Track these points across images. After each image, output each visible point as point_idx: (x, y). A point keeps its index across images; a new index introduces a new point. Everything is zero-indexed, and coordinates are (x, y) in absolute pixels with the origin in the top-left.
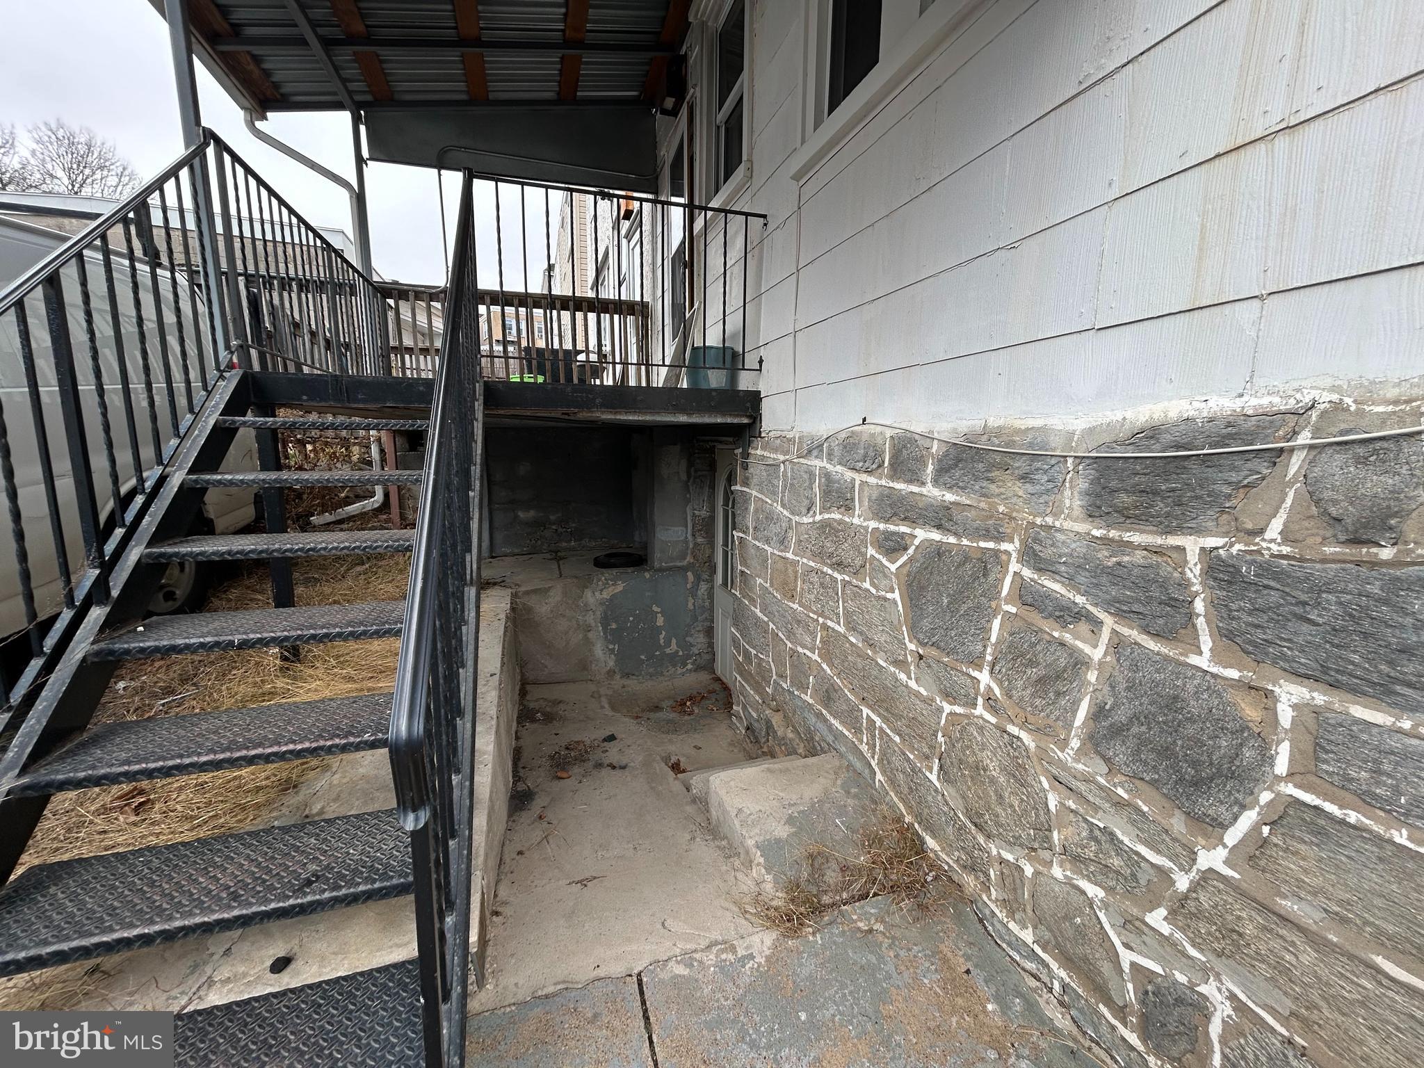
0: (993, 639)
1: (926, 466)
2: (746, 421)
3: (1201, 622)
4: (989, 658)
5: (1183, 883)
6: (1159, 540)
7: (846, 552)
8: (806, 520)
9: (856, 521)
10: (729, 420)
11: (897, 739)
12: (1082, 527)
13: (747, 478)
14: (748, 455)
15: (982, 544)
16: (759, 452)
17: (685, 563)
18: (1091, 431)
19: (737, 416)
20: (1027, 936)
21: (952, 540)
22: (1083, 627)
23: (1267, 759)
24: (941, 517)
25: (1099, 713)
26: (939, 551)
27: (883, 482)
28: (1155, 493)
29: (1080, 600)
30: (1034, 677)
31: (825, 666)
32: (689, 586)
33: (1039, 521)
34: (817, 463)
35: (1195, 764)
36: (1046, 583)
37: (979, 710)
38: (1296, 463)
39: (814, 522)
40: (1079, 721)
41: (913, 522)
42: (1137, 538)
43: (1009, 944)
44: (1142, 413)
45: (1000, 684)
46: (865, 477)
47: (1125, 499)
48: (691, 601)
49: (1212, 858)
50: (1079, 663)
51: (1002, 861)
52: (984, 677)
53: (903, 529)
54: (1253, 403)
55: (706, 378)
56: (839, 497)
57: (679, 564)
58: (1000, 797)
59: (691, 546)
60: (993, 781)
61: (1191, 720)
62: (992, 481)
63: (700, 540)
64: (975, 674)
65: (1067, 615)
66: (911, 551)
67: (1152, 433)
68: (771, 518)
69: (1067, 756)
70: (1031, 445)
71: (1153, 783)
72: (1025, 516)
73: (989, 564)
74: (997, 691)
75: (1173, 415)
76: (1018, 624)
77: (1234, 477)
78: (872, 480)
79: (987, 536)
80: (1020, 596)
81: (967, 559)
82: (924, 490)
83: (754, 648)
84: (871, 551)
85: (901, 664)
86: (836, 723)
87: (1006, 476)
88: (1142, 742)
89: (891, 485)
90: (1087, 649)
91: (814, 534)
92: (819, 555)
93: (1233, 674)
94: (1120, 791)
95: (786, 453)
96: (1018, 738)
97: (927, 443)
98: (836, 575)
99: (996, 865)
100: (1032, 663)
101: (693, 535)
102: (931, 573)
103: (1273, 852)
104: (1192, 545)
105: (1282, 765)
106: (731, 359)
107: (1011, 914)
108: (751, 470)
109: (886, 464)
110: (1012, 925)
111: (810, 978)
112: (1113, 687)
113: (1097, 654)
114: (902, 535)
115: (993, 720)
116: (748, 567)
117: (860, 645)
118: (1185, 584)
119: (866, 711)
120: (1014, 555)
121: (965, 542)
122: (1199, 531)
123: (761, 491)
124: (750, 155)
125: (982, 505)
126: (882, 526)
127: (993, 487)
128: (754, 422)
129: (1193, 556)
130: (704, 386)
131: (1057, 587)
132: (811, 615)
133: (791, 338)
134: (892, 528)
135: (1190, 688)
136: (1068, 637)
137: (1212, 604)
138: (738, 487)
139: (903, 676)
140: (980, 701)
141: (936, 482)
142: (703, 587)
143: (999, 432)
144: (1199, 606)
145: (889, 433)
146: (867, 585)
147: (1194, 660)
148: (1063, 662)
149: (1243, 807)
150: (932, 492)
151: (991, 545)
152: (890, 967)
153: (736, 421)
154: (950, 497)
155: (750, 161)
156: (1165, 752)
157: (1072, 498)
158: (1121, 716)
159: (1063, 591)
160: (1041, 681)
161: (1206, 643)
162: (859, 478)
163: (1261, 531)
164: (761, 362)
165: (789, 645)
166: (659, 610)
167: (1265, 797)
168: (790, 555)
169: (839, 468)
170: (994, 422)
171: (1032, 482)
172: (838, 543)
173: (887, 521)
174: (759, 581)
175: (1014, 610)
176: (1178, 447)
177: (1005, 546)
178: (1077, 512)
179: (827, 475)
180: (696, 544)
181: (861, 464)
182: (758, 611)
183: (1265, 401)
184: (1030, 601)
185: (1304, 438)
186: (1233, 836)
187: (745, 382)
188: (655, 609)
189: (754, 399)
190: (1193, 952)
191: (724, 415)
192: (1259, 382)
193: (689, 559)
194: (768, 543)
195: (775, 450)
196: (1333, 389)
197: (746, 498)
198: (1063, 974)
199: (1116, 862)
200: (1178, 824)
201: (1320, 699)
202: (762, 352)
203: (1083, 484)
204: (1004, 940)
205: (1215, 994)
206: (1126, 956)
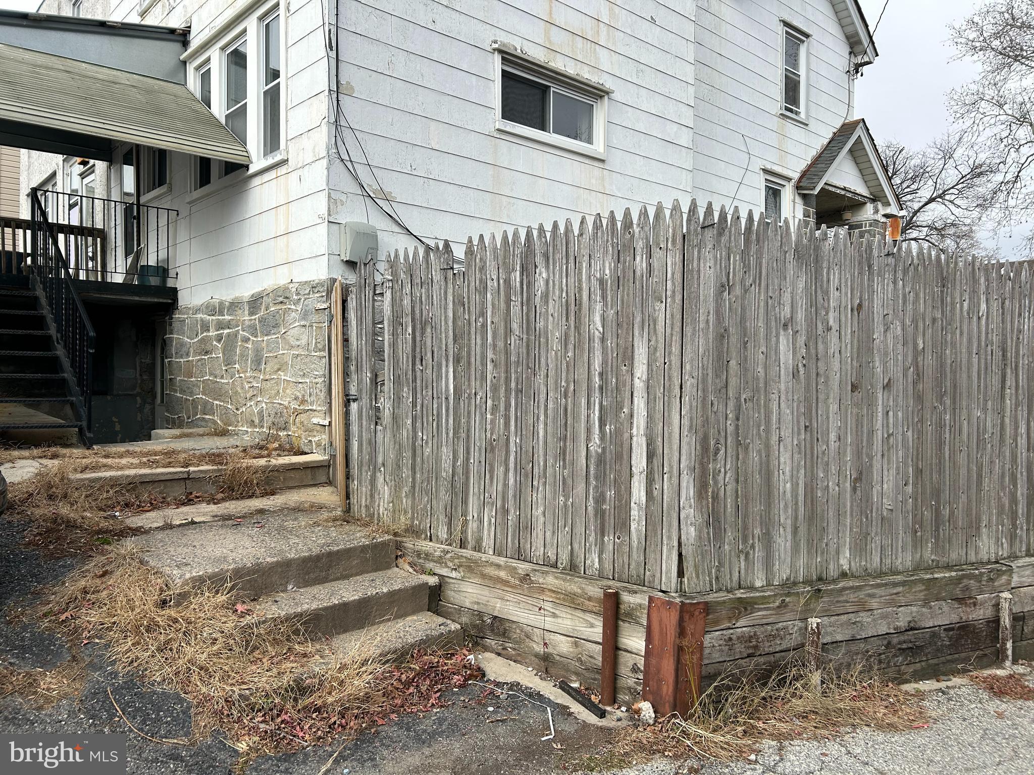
0: (238, 354)
1: (225, 310)
2: (170, 301)
3: (258, 331)
4: (237, 360)
7: (208, 348)
8: (196, 340)
9: (211, 334)
10: (161, 300)
12: (248, 318)
13: (172, 330)
14: (172, 318)
15: (236, 329)
16: (177, 316)
17: (135, 392)
18: (248, 296)
19: (165, 299)
20: (245, 429)
21: (231, 330)
22: (249, 342)
24: (228, 325)
25: (251, 360)
26: (228, 336)
27: (216, 318)
28: (254, 307)
29: (248, 335)
30: (244, 360)
31: (204, 397)
32: (138, 406)
33: (243, 319)
34: (199, 316)
37: (236, 376)
38: (264, 298)
39: (198, 340)
40: (249, 364)
41: (223, 328)
42: (253, 318)
43: (243, 435)
44: (252, 292)
47: (252, 310)
48: (139, 415)
49: (261, 377)
50: (249, 350)
51: (241, 413)
52: (237, 366)
53: (222, 331)
55: (149, 280)
56: (206, 327)
57: (131, 393)
58: (240, 397)
59: (139, 382)
60: (239, 393)
61: (259, 352)
62: (237, 311)
63: (145, 377)
64: (235, 366)
65: (247, 340)
66: (223, 339)
67: (254, 295)
68: (182, 344)
69: (248, 374)
70: (242, 300)
71: (256, 369)
72: (241, 319)
73: (236, 335)
74: (239, 368)
75: (256, 291)
76: (241, 347)
77: (260, 302)
78: (214, 318)
79: (237, 326)
80: (241, 339)
81: (233, 335)
82: (225, 318)
83: (177, 414)
84: (215, 343)
85: (222, 377)
86: (207, 417)
89: (218, 318)
91: (198, 345)
92: (200, 354)
94: (254, 375)
95: (188, 314)
96: (242, 377)
97: (225, 303)
98: (206, 357)
99: (240, 416)
100: (244, 356)
101: (141, 375)
106: (163, 271)
107: (243, 426)
108: (173, 325)
109: (217, 311)
110: (243, 429)
112: (252, 353)
113: (250, 346)
114: (222, 334)
115: (239, 376)
116: (172, 375)
117: (213, 379)
118: (257, 325)
119: (216, 402)
120: (240, 330)
121: (233, 330)
122: (258, 314)
123: (178, 335)
124: (170, 180)
125: (235, 318)
126: (217, 333)
127: (236, 313)
128: (175, 300)
130: (147, 284)
131: (246, 334)
132: (199, 379)
133: (188, 265)
134: (219, 332)
135: (258, 345)
136: (247, 345)
137: (259, 327)
138: (168, 336)
140: (236, 373)
141: (227, 314)
142: (148, 407)
143: (237, 298)
145: (218, 301)
146: (214, 355)
148: (247, 353)
150: (227, 317)
153: (165, 301)
154: (230, 318)
155: (170, 184)
156: (257, 361)
157: (247, 312)
158: (253, 358)
162: (211, 318)
163: (262, 311)
164: (177, 274)
165: (191, 399)
166: (117, 420)
168: (191, 359)
169: (205, 316)
170: (236, 295)
171: (241, 309)
172: (205, 345)
173: (218, 330)
174: (178, 378)
175: (240, 344)
176: (256, 297)
177: (239, 328)
178: (247, 315)
179: (202, 320)
180: (143, 380)
181: (211, 313)
182: (178, 395)
183: (263, 288)
184: (243, 340)
185: (264, 294)
187: (170, 283)
188: (114, 419)
189: (175, 291)
191: (158, 298)
192: (263, 285)
193: (138, 390)
194: (182, 358)
195: (184, 314)
197: (171, 339)
198: (250, 430)
199: (254, 392)
200: (259, 374)
202: (178, 270)
203: (247, 308)
205: (264, 405)
206: (256, 411)
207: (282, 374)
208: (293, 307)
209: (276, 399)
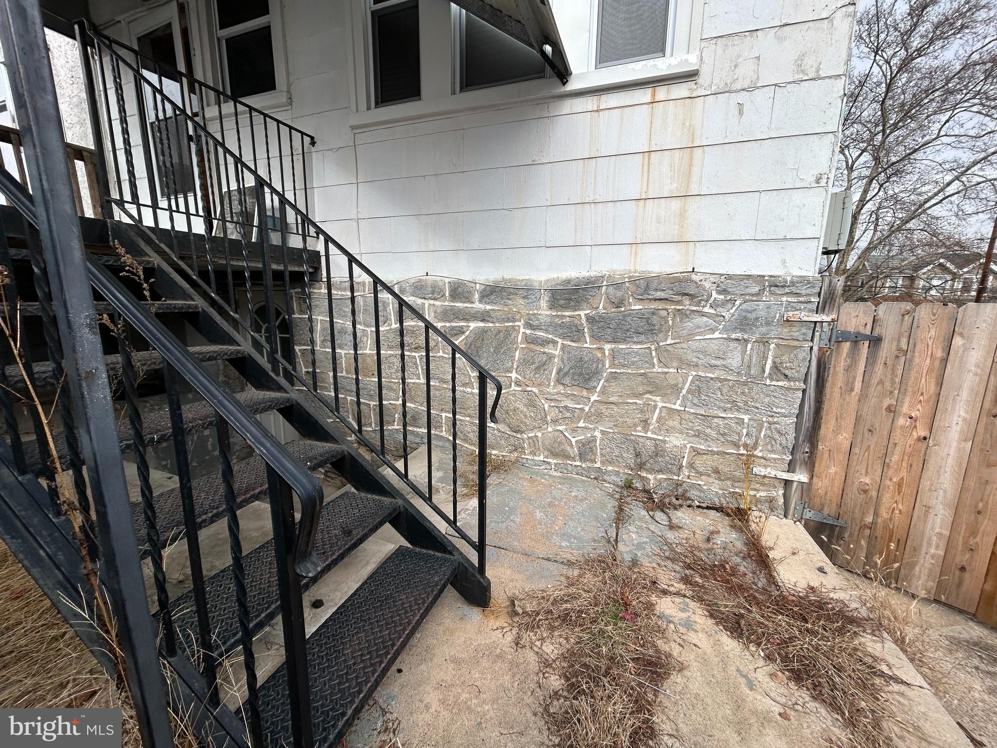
0: (516, 359)
1: (473, 295)
3: (586, 335)
4: (515, 367)
5: (587, 409)
6: (573, 313)
8: (383, 329)
11: (468, 419)
12: (548, 313)
15: (506, 324)
16: (323, 291)
18: (548, 280)
20: (541, 458)
21: (491, 325)
22: (551, 345)
23: (604, 365)
24: (484, 317)
25: (559, 371)
26: (484, 331)
27: (447, 303)
28: (571, 299)
29: (550, 336)
30: (534, 368)
31: (410, 405)
33: (531, 312)
35: (588, 374)
36: (538, 333)
37: (513, 387)
38: (604, 288)
39: (391, 329)
40: (553, 376)
41: (467, 320)
42: (567, 314)
43: (535, 466)
44: (564, 275)
45: (520, 375)
46: (432, 302)
47: (562, 302)
49: (594, 397)
50: (551, 357)
51: (529, 438)
52: (514, 375)
53: (462, 324)
54: (593, 274)
55: (270, 237)
58: (526, 416)
61: (586, 363)
62: (509, 299)
64: (510, 375)
65: (545, 342)
66: (467, 333)
67: (568, 281)
68: (343, 332)
69: (550, 390)
70: (525, 285)
71: (578, 385)
72: (524, 312)
73: (510, 331)
74: (520, 378)
75: (573, 276)
76: (526, 351)
77: (591, 294)
78: (437, 303)
79: (508, 320)
80: (526, 340)
81: (499, 332)
82: (474, 306)
85: (467, 385)
86: (421, 430)
87: (517, 297)
88: (574, 374)
89: (452, 304)
90: (553, 352)
91: (391, 335)
92: (397, 347)
93: (595, 346)
94: (569, 392)
95: (356, 291)
96: (531, 391)
97: (473, 285)
98: (414, 354)
99: (527, 441)
100: (533, 363)
102: (483, 340)
103: (607, 388)
104: (582, 313)
105: (607, 366)
107: (534, 454)
108: (312, 302)
109: (447, 294)
110: (536, 458)
111: (498, 501)
112: (563, 361)
113: (557, 353)
114: (462, 327)
115: (520, 389)
117: (438, 384)
118: (582, 325)
120: (522, 326)
121: (497, 325)
122: (583, 309)
125: (506, 309)
126: (448, 324)
127: (510, 302)
128: (315, 271)
129: (583, 317)
131: (542, 334)
132: (393, 380)
133: (352, 222)
134: (455, 324)
135: (585, 354)
136: (546, 350)
137: (588, 329)
138: (296, 316)
139: (469, 390)
140: (513, 384)
141: (480, 301)
143: (510, 280)
144: (586, 330)
145: (447, 280)
146: (441, 354)
147: (585, 345)
148: (544, 359)
149: (600, 380)
150: (478, 306)
151: (511, 324)
152: (514, 487)
154: (488, 307)
156: (581, 374)
157: (544, 303)
158: (566, 369)
159: (544, 335)
160: (538, 368)
161: (588, 340)
162: (427, 303)
163: (598, 307)
165: (373, 403)
167: (605, 375)
168: (366, 352)
169: (412, 298)
170: (507, 277)
171: (528, 299)
172: (416, 337)
173: (450, 321)
175: (524, 346)
176: (576, 286)
177: (517, 324)
178: (545, 308)
181: (430, 296)
182: (332, 394)
183: (595, 273)
184: (530, 341)
185: (605, 283)
186: (598, 389)
189: (317, 256)
190: (591, 426)
192: (593, 268)
194: (342, 348)
195: (344, 290)
196: (608, 271)
197: (308, 321)
198: (555, 461)
199: (568, 415)
200: (585, 393)
201: (613, 346)
203: (547, 298)
204: (532, 465)
205: (597, 434)
206: (573, 441)
207: (658, 399)
208: (707, 309)
209: (636, 431)
